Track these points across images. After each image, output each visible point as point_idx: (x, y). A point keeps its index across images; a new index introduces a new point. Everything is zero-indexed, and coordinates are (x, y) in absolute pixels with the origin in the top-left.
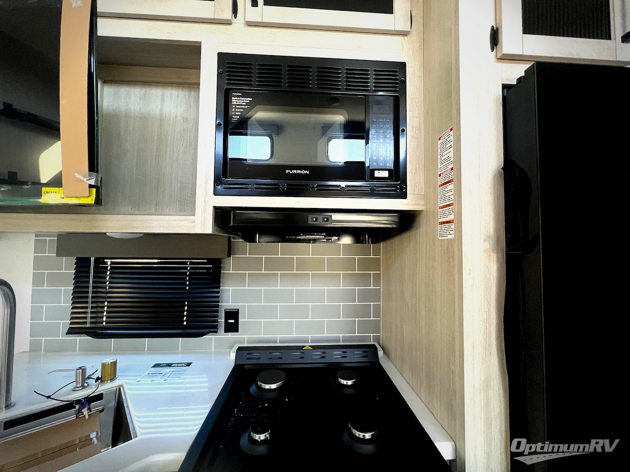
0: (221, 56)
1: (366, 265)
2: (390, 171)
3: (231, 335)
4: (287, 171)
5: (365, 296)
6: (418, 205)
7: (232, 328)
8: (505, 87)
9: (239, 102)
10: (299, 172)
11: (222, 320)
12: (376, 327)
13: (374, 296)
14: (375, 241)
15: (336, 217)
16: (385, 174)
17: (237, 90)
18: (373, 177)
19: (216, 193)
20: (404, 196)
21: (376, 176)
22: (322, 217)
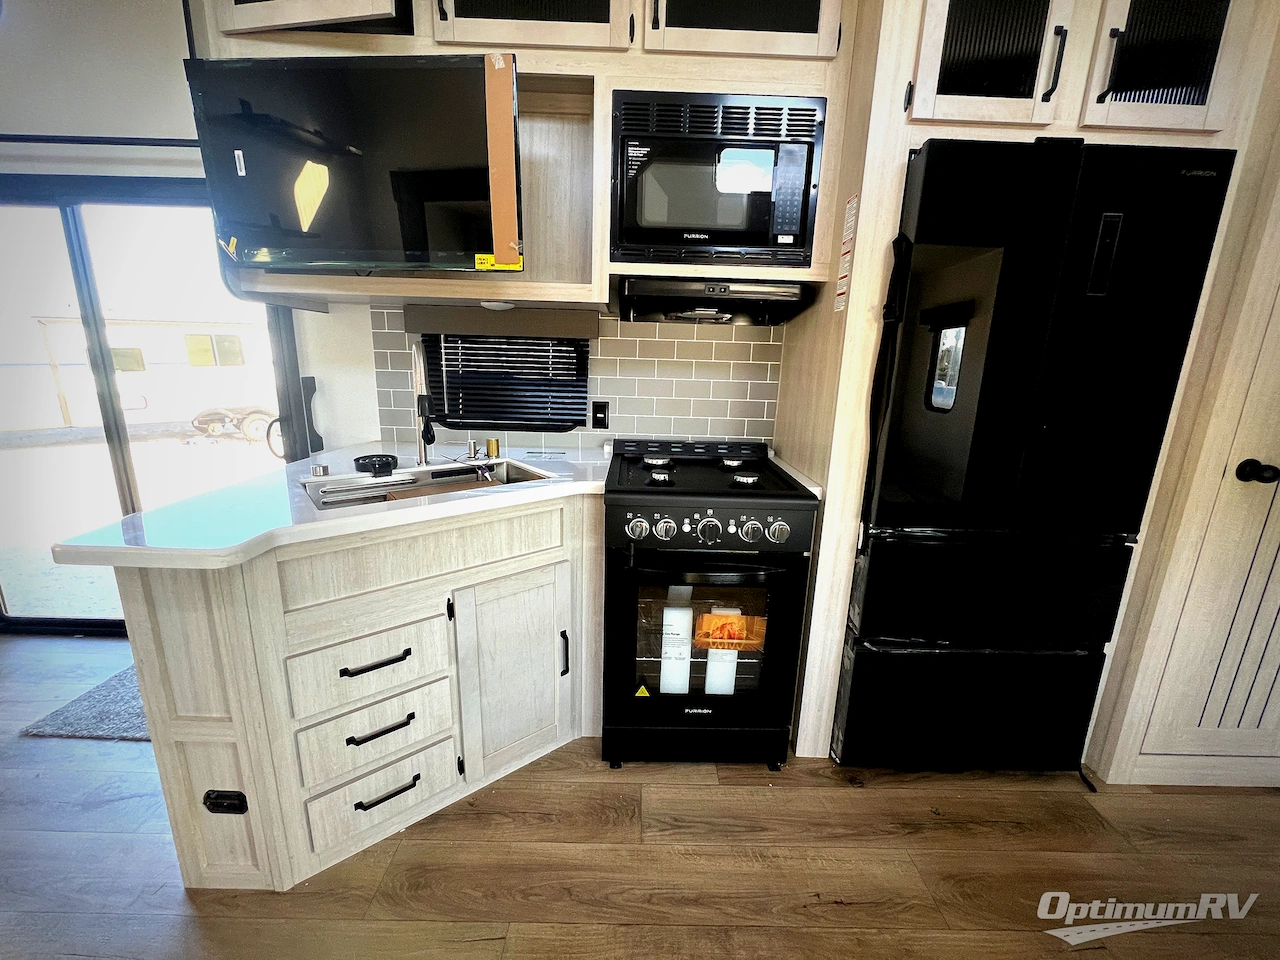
0: (616, 93)
1: (763, 352)
2: (795, 237)
3: (599, 431)
4: (685, 235)
5: (759, 392)
6: (822, 275)
7: (600, 423)
8: (912, 152)
9: (636, 152)
10: (697, 236)
11: (590, 414)
12: (769, 428)
13: (770, 393)
14: (776, 322)
15: (733, 287)
16: (789, 239)
17: (634, 138)
18: (775, 244)
19: (613, 259)
20: (808, 264)
21: (779, 241)
22: (719, 288)
